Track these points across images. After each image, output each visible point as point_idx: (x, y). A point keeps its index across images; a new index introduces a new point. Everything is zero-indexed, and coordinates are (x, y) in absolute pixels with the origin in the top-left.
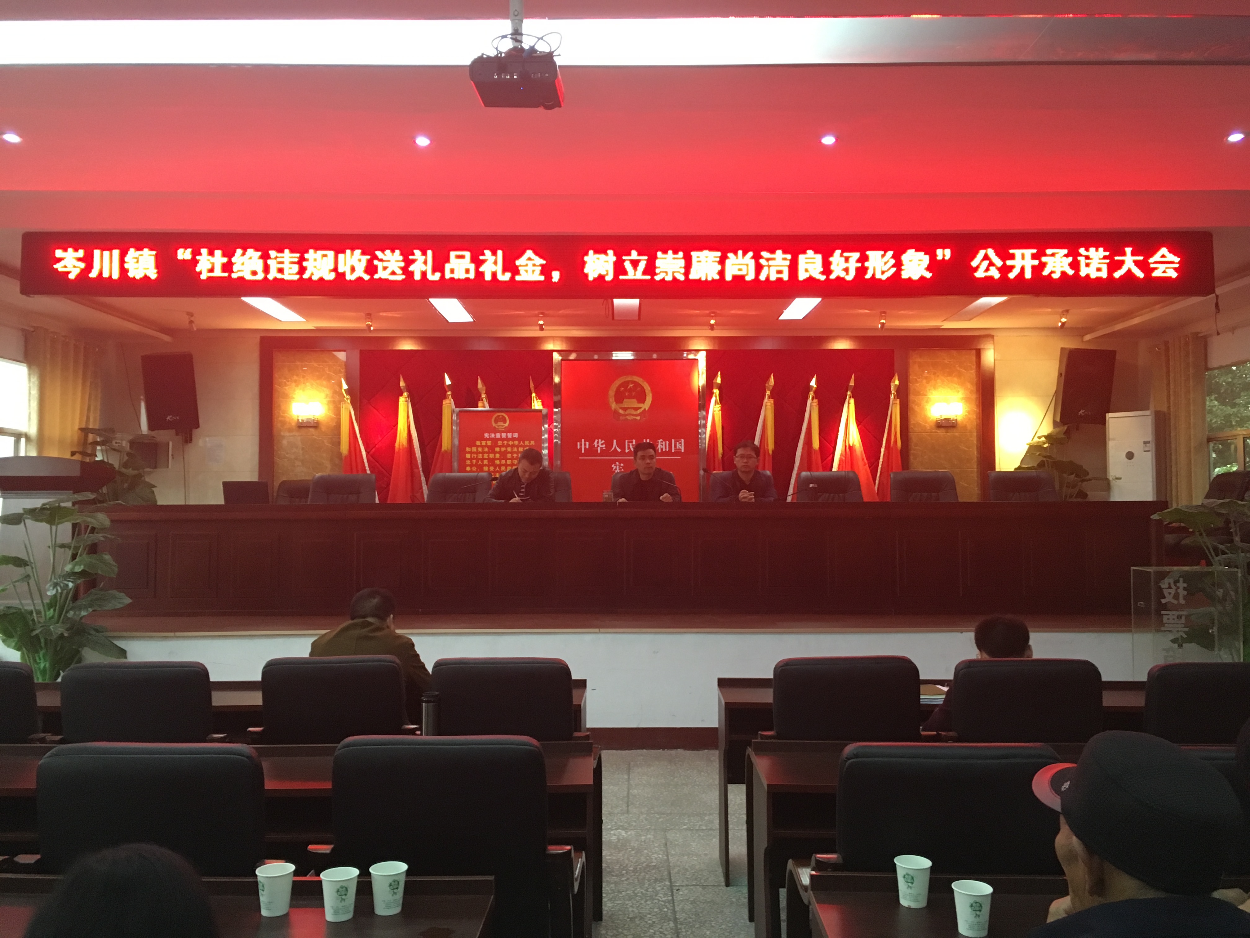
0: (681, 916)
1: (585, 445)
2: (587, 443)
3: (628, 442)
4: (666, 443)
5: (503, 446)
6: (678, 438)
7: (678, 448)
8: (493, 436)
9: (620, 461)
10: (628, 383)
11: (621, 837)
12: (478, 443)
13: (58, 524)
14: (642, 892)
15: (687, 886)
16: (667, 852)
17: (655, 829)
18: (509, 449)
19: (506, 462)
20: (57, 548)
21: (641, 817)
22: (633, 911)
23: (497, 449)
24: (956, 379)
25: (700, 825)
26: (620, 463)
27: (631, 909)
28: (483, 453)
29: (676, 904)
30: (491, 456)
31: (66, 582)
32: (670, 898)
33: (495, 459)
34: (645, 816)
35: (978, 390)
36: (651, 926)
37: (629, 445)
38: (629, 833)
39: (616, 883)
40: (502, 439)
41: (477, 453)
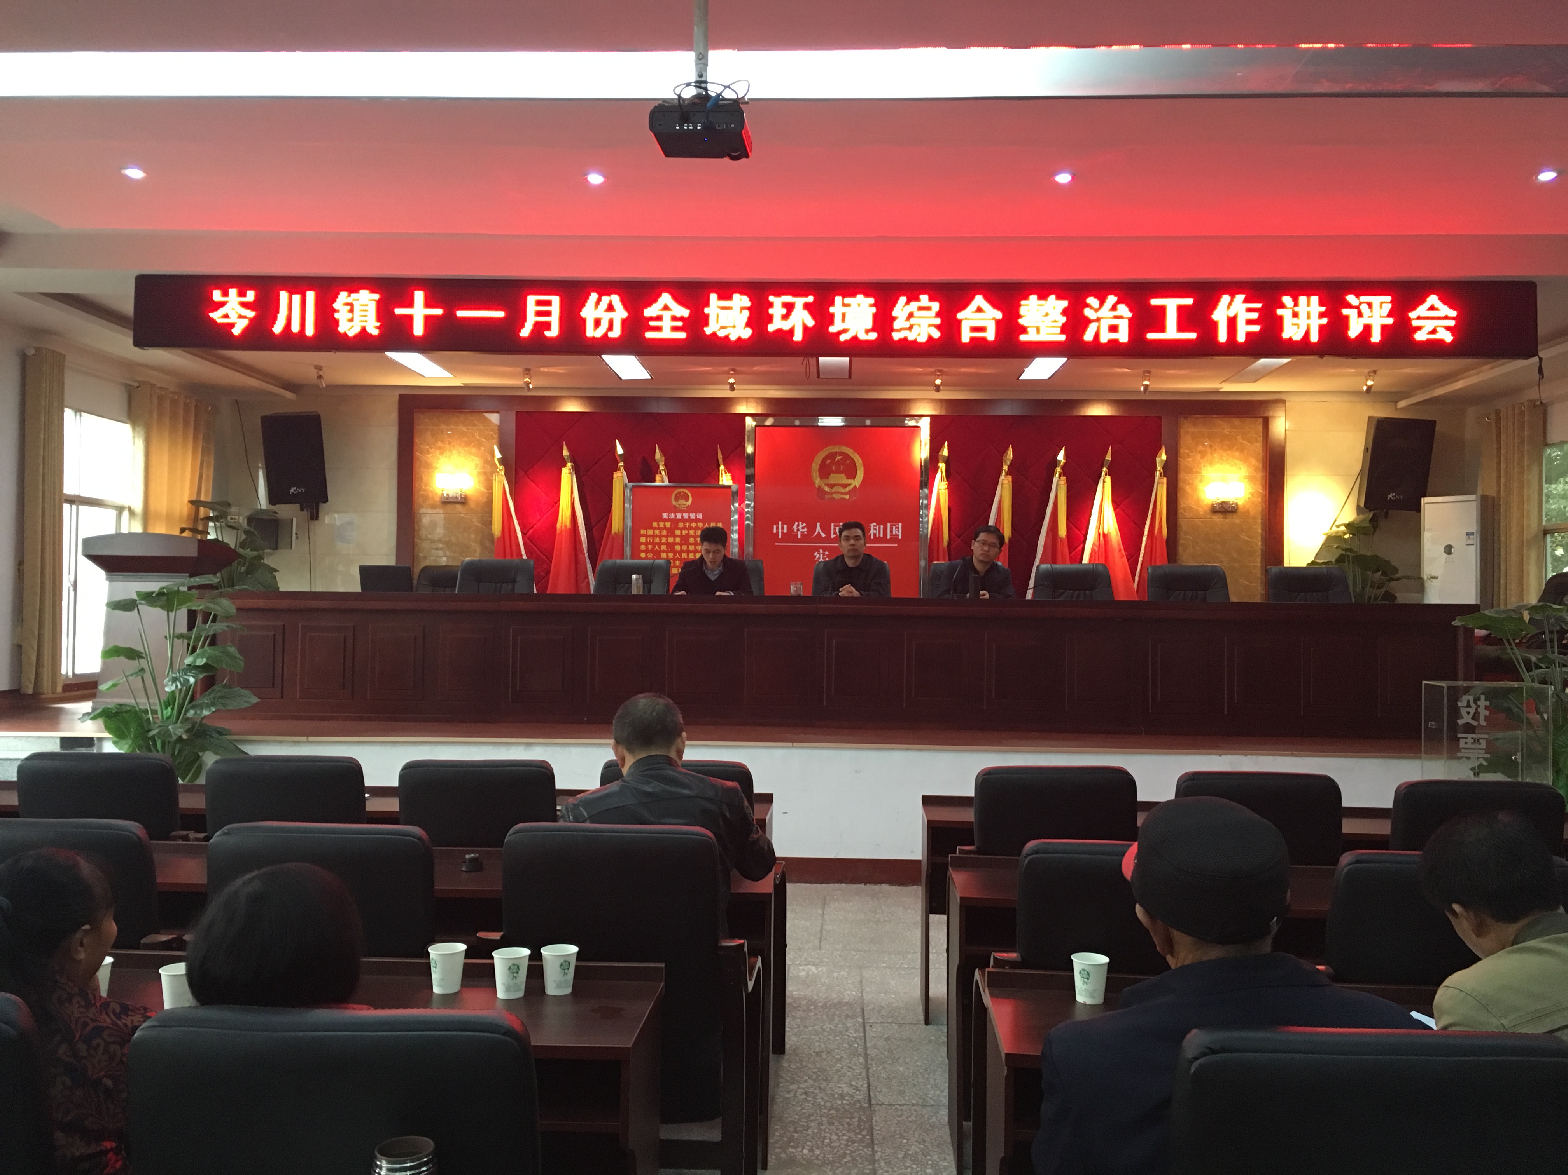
0: (872, 1053)
1: (783, 528)
2: (785, 526)
3: (834, 526)
4: (880, 528)
5: (685, 528)
6: (894, 522)
7: (894, 533)
8: (672, 516)
9: (825, 549)
10: (836, 453)
11: (810, 973)
12: (655, 524)
13: (176, 610)
14: (831, 1028)
15: (881, 1023)
16: (862, 989)
17: (850, 966)
18: (692, 532)
19: (688, 547)
20: (175, 639)
21: (835, 954)
22: (819, 1046)
23: (678, 532)
24: (1237, 454)
25: (902, 964)
26: (824, 551)
27: (817, 1044)
28: (661, 536)
29: (868, 1040)
30: (671, 540)
31: (187, 677)
32: (862, 1034)
33: (675, 544)
34: (839, 952)
35: (1264, 467)
36: (839, 1060)
37: (835, 529)
38: (820, 969)
39: (802, 1019)
40: (683, 520)
41: (654, 536)
